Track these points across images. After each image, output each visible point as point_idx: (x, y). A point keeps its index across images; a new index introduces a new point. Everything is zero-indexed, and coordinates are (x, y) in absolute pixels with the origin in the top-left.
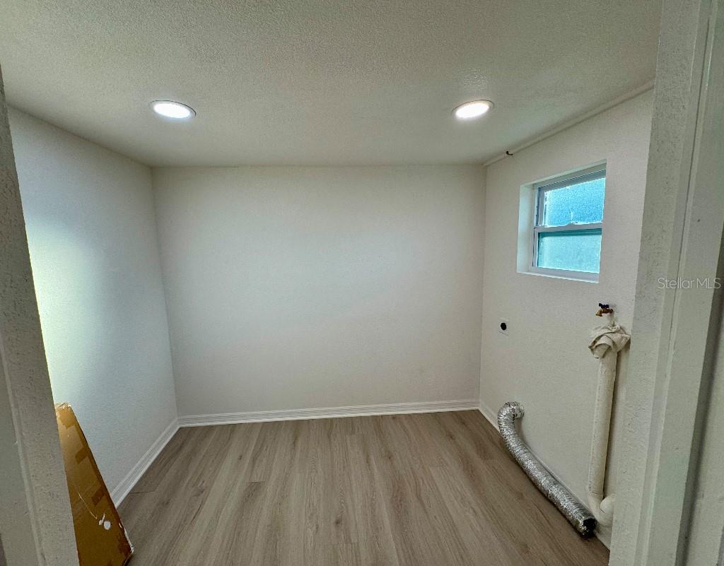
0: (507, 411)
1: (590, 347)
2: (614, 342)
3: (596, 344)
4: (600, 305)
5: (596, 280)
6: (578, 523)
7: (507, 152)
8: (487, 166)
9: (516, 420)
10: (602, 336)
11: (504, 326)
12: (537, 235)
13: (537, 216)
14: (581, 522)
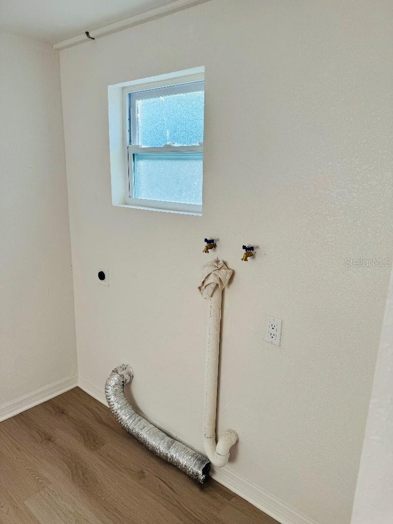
0: (115, 379)
1: (200, 288)
2: (220, 280)
3: (205, 285)
4: (206, 240)
5: (200, 213)
6: (197, 475)
7: (87, 33)
8: (58, 50)
9: (126, 386)
10: (210, 274)
11: (102, 276)
12: (131, 157)
13: (130, 131)
14: (200, 472)
